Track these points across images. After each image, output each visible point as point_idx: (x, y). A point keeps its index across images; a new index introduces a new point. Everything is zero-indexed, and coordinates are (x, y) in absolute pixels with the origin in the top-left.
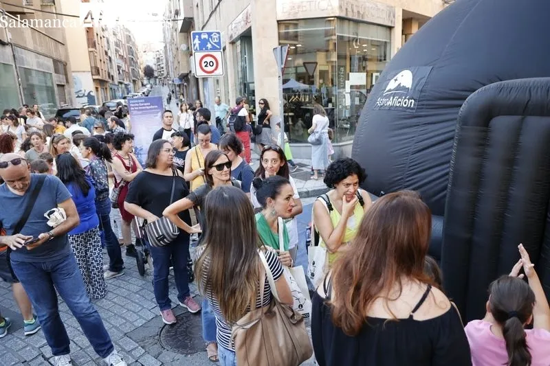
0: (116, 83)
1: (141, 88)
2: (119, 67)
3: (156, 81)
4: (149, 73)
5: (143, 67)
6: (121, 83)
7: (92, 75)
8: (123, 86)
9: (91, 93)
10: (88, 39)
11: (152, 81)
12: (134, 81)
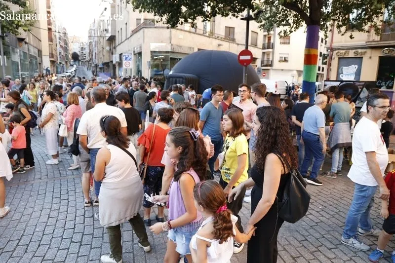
0: (59, 63)
1: (70, 68)
2: (60, 53)
3: (79, 63)
4: (75, 57)
5: (71, 53)
6: (60, 63)
7: (50, 58)
8: (62, 65)
9: (48, 69)
10: (49, 37)
11: (77, 63)
12: (66, 62)
